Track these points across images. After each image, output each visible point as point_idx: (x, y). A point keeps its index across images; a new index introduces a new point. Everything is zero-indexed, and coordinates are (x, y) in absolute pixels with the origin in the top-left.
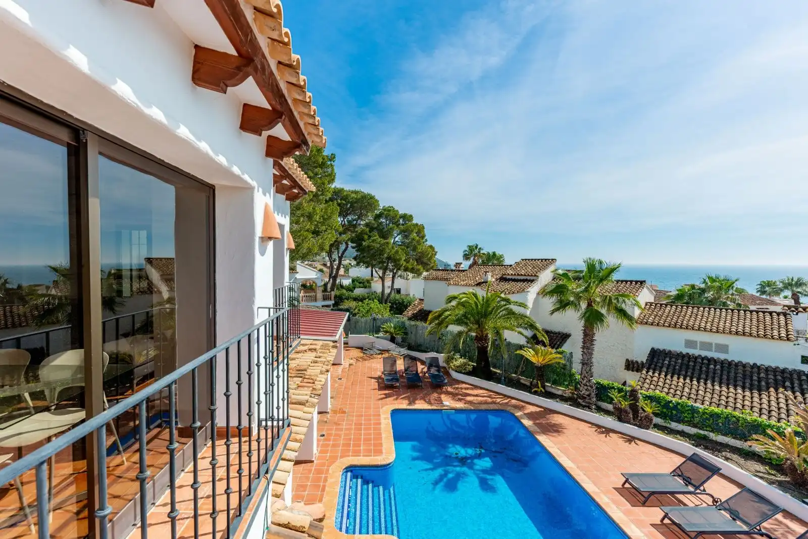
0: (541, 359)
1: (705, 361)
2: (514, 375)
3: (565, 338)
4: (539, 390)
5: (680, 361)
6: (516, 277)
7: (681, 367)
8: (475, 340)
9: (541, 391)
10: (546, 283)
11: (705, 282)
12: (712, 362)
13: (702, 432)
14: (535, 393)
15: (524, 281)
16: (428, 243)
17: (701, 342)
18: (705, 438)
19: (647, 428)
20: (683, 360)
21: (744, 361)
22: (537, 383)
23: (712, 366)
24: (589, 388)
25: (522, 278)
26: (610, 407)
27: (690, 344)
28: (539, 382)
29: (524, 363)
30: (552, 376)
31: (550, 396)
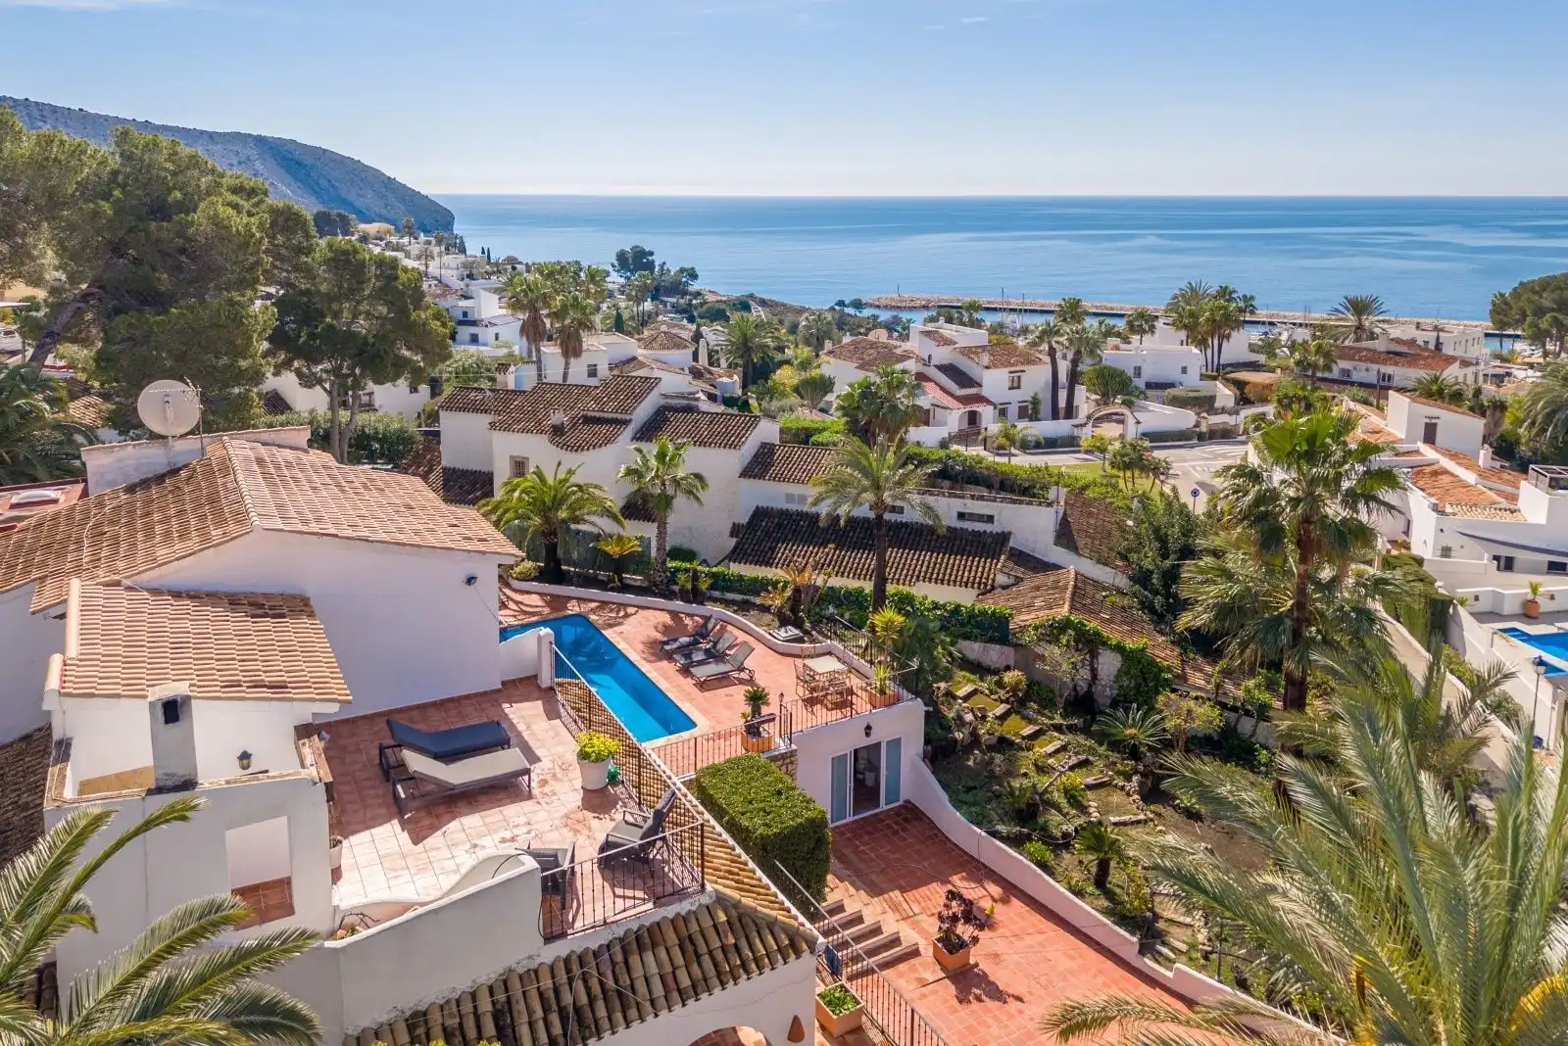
0: (618, 550)
2: (591, 571)
4: (617, 585)
6: (602, 415)
8: (542, 535)
10: (643, 423)
15: (611, 422)
19: (701, 603)
22: (615, 577)
25: (610, 416)
27: (789, 498)
30: (633, 567)
31: (625, 588)
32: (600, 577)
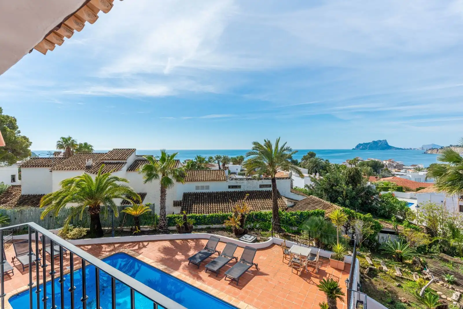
0: (138, 212)
1: (203, 194)
2: (119, 227)
3: (144, 196)
4: (137, 232)
5: (194, 196)
6: (112, 161)
7: (195, 199)
8: (89, 210)
9: (139, 231)
10: (131, 164)
11: (196, 159)
12: (205, 194)
13: (208, 226)
14: (136, 234)
15: (117, 163)
16: (22, 134)
17: (206, 186)
18: (209, 228)
19: (190, 232)
20: (195, 196)
21: (214, 191)
22: (136, 228)
23: (205, 196)
24: (165, 221)
25: (116, 161)
26: (174, 228)
27: (197, 188)
28: (137, 227)
29: (125, 217)
30: (143, 221)
31: (143, 233)
32: (125, 230)
